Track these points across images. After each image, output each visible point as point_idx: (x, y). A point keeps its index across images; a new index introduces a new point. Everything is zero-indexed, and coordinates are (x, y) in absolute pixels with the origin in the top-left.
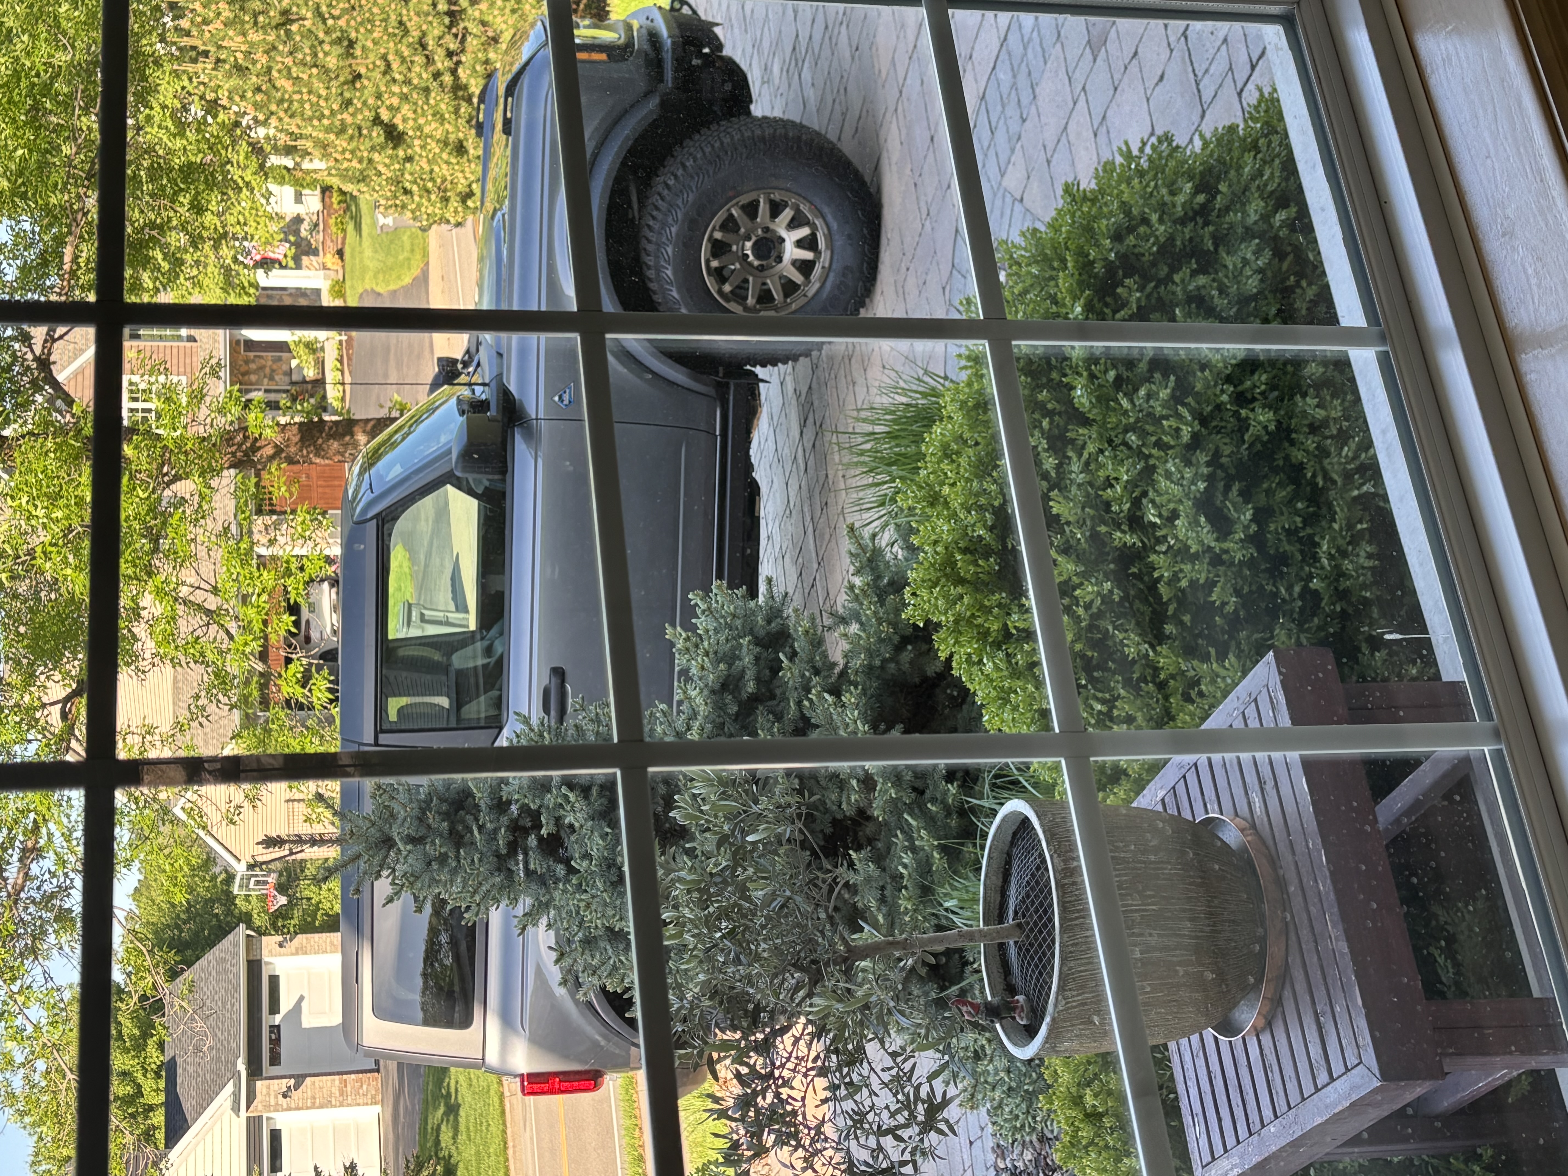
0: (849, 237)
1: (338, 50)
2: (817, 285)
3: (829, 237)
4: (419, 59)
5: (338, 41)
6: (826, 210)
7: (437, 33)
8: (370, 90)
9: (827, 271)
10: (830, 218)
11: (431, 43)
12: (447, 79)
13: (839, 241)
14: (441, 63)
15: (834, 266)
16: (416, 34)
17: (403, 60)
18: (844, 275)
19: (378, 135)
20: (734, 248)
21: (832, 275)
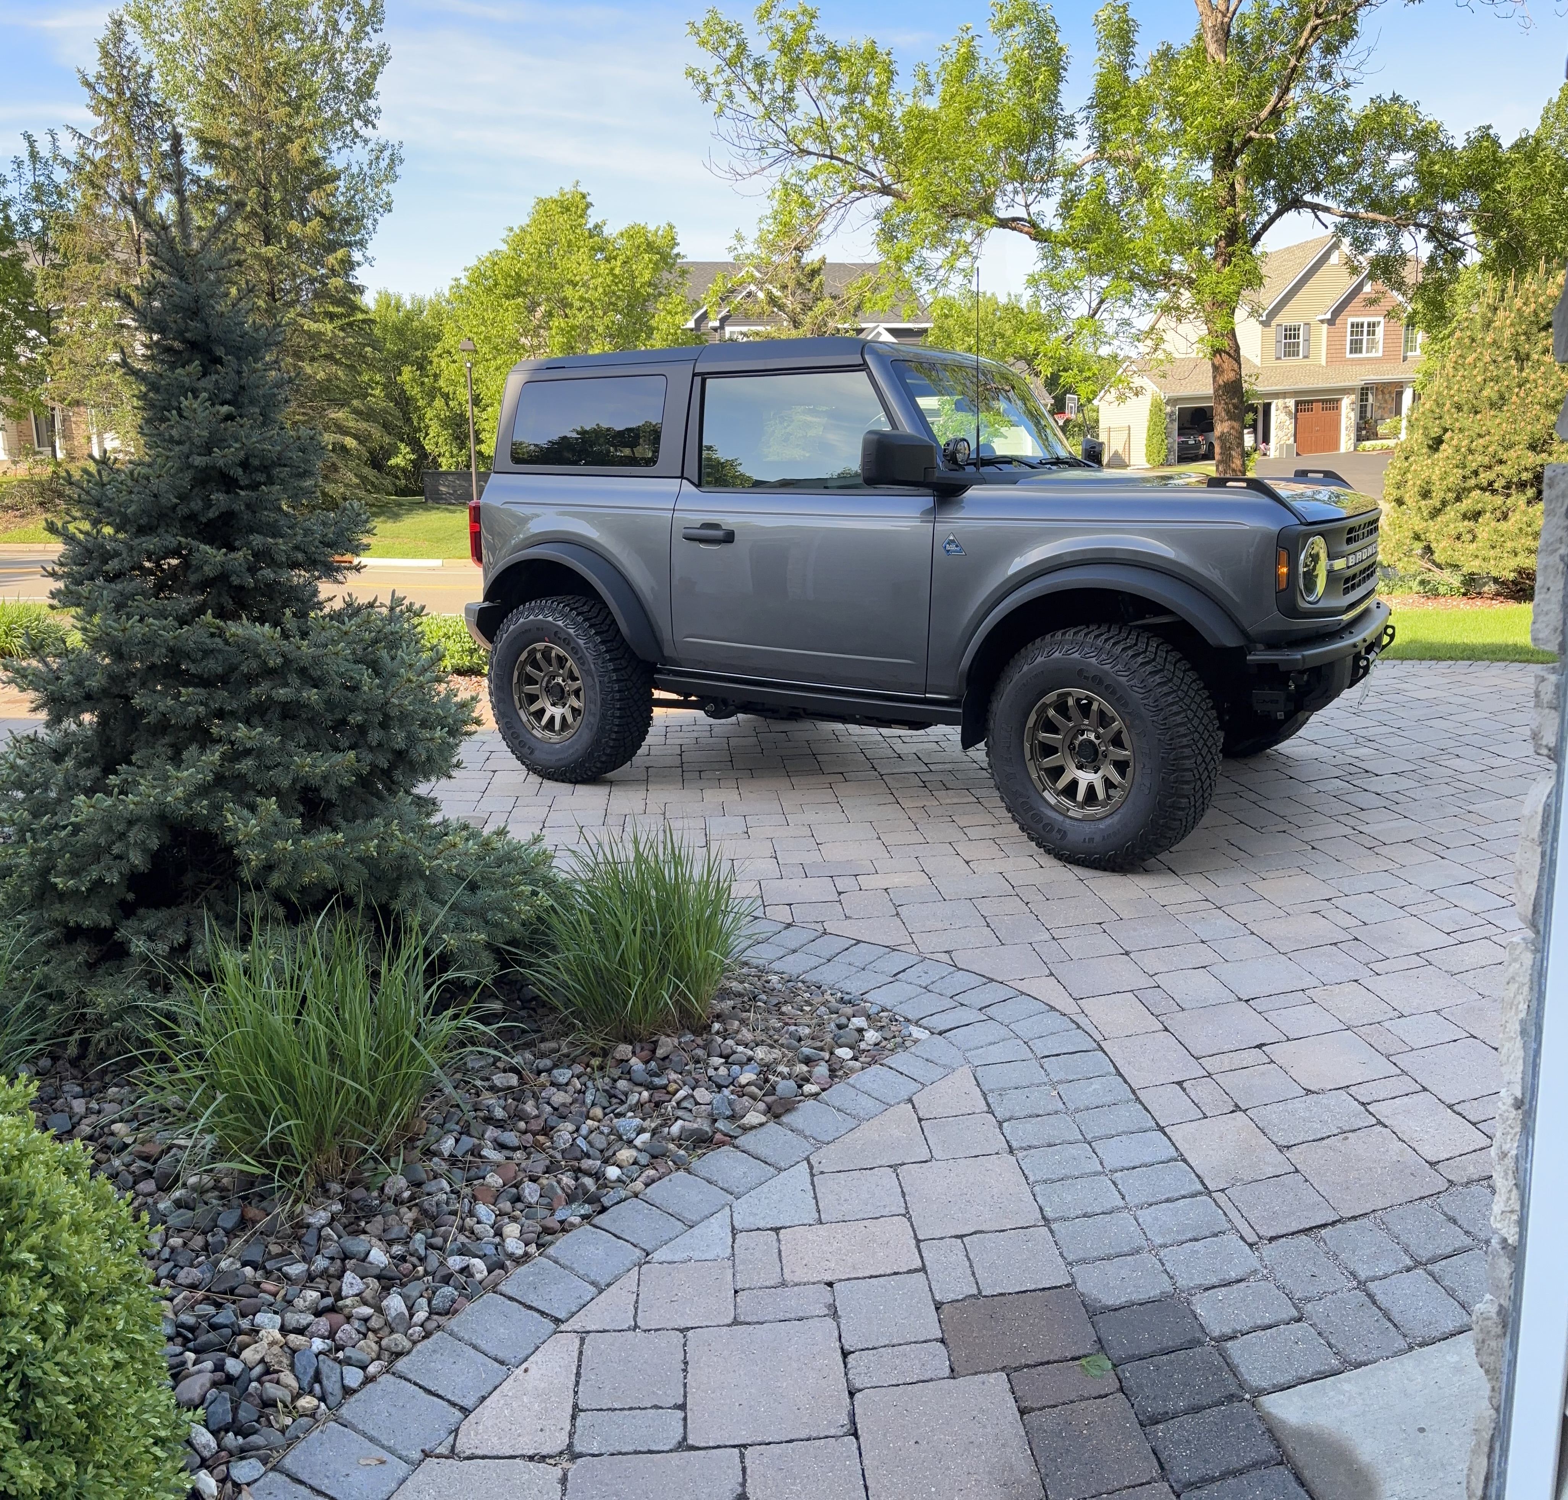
0: (1091, 840)
1: (1495, 397)
2: (1053, 801)
3: (1093, 819)
4: (1486, 460)
5: (1502, 397)
6: (1116, 818)
7: (1506, 472)
8: (1467, 423)
9: (1064, 812)
10: (1108, 821)
11: (1498, 469)
12: (1472, 482)
13: (1088, 829)
14: (1484, 477)
15: (1068, 821)
16: (1505, 457)
17: (1486, 447)
18: (1059, 831)
19: (1435, 431)
20: (1086, 722)
21: (1060, 818)
